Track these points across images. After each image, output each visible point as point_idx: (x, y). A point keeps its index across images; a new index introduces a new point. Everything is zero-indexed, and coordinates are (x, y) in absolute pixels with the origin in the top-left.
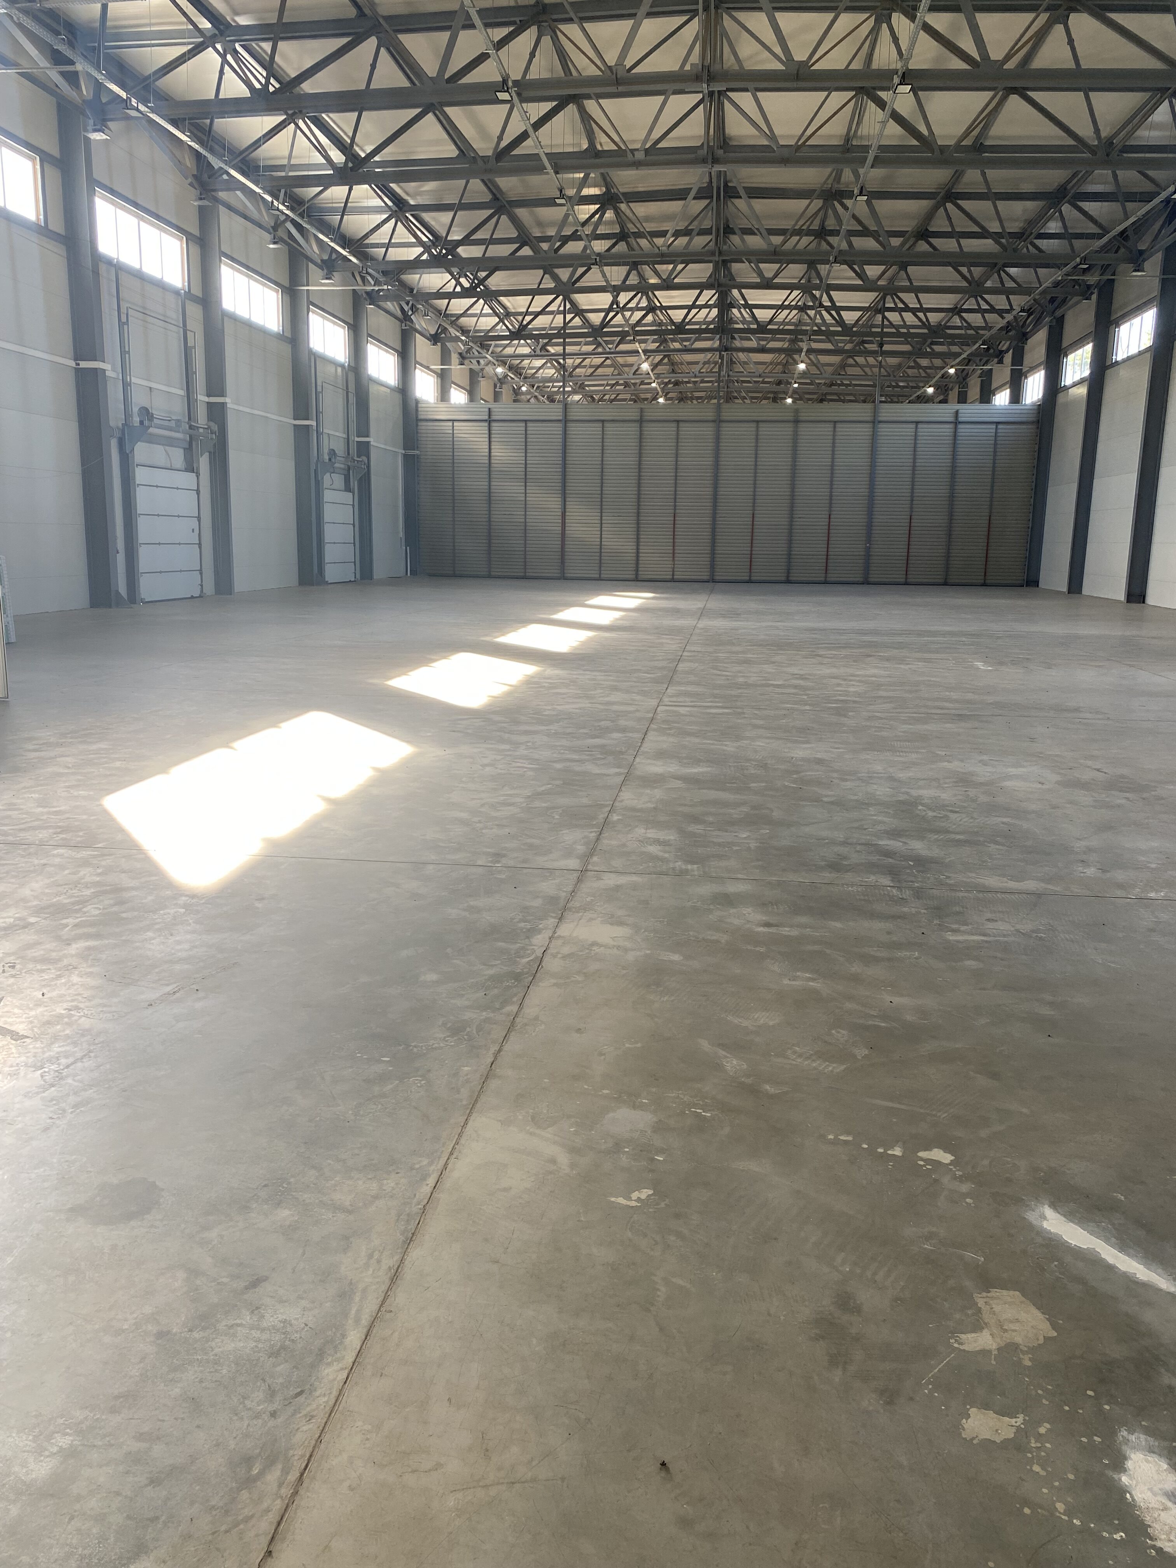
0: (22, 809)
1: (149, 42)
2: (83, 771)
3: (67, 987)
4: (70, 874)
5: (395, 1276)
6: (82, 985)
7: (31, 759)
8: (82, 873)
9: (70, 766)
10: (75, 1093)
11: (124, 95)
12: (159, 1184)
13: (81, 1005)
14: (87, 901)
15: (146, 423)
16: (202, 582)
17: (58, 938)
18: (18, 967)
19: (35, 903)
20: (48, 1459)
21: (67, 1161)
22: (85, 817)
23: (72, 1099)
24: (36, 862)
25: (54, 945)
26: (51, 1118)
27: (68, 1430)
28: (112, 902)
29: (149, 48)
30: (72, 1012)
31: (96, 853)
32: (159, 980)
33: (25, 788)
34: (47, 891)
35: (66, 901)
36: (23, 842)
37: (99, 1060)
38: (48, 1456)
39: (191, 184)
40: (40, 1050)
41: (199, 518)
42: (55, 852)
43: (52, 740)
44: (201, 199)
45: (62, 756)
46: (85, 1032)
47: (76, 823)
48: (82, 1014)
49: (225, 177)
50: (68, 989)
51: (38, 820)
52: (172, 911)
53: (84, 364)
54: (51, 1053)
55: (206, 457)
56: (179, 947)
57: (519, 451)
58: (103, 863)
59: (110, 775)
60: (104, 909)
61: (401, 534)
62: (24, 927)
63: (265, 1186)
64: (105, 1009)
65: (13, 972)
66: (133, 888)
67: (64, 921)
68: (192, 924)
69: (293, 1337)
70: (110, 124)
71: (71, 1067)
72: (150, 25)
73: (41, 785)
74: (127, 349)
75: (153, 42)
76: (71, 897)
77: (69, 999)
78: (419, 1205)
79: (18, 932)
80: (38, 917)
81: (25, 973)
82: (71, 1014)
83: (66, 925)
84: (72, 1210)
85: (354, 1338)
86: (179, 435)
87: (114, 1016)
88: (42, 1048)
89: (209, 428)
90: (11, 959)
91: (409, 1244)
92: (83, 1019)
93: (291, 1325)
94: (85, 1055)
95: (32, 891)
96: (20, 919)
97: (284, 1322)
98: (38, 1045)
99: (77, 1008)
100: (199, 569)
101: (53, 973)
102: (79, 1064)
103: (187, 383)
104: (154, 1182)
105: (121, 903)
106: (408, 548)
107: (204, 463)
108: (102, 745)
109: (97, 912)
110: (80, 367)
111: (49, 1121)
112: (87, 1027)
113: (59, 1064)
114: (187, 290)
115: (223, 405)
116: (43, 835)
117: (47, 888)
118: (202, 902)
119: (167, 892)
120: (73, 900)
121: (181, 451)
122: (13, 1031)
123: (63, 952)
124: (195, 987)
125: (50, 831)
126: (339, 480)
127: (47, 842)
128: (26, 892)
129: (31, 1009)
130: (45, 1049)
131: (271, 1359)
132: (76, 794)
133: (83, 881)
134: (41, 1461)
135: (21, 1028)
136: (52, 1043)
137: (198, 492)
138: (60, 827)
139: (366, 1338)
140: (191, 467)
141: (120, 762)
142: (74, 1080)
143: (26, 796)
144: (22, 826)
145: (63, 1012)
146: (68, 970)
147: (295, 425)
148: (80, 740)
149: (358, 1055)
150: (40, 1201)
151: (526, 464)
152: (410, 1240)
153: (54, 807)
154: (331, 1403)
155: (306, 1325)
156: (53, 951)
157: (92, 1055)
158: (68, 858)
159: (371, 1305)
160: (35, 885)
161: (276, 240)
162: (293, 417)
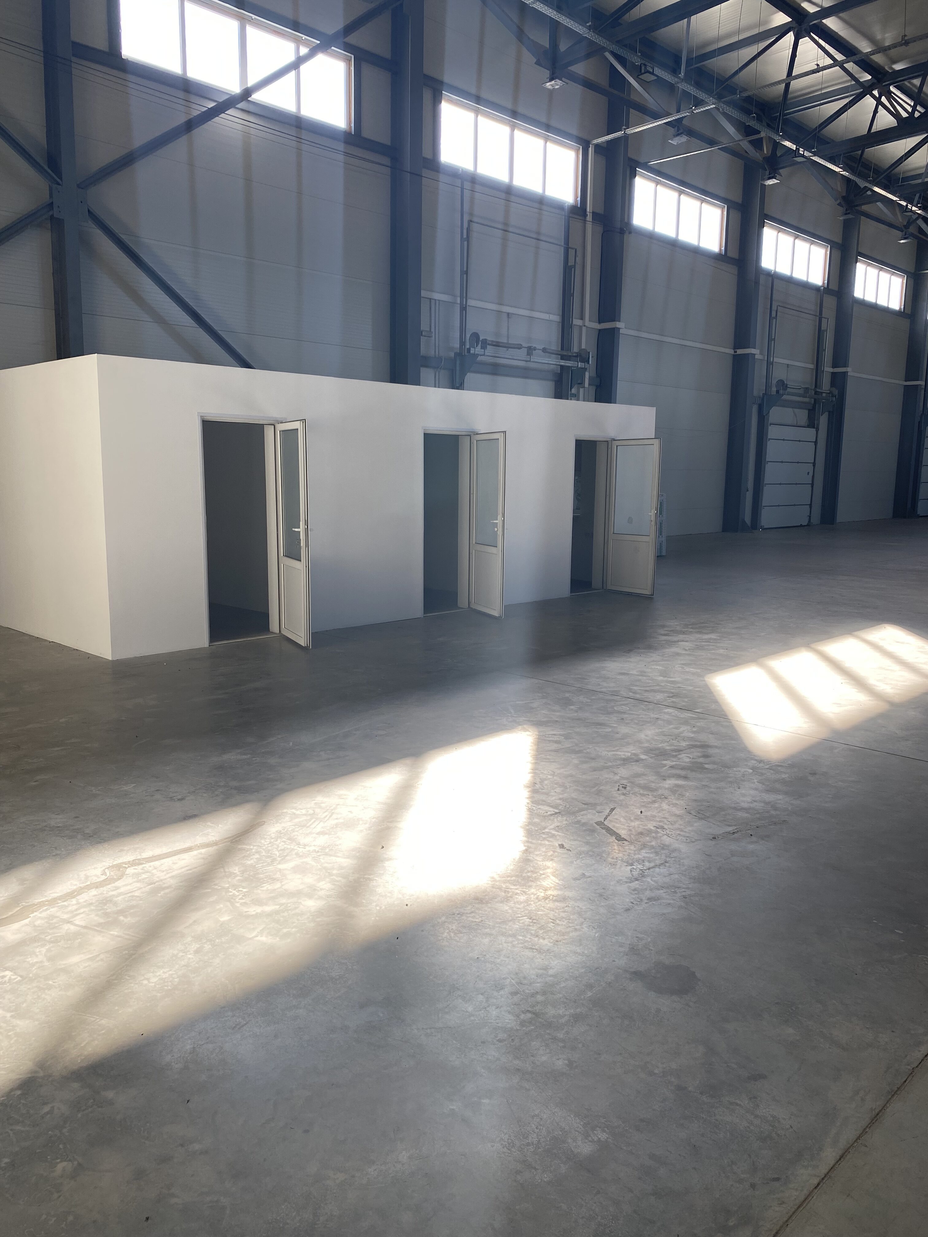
0: (649, 676)
1: (819, 102)
2: (696, 654)
3: (659, 810)
4: (674, 728)
5: (876, 1118)
6: (668, 812)
7: (661, 641)
8: (681, 729)
9: (687, 649)
10: (651, 890)
11: (794, 147)
12: (698, 975)
13: (666, 827)
14: (681, 751)
15: (781, 392)
16: (810, 514)
17: (658, 774)
18: (628, 788)
19: (646, 745)
20: (590, 1143)
21: (637, 937)
22: (691, 688)
23: (648, 893)
24: (652, 716)
25: (654, 778)
26: (632, 903)
27: (606, 1129)
28: (699, 754)
29: (819, 107)
30: (659, 830)
31: (694, 716)
32: (724, 821)
33: (653, 661)
34: (656, 738)
35: (668, 748)
36: (646, 700)
37: (671, 869)
38: (590, 1141)
39: (839, 204)
40: (633, 852)
41: (814, 464)
42: (666, 710)
43: (678, 628)
44: (846, 214)
45: (683, 641)
46: (664, 847)
47: (684, 692)
48: (665, 833)
49: (869, 193)
50: (659, 812)
51: (658, 685)
52: (743, 770)
53: (740, 352)
54: (639, 856)
55: (826, 415)
56: (742, 799)
58: (698, 724)
59: (714, 659)
60: (693, 758)
62: (637, 761)
63: (777, 1003)
64: (681, 833)
65: (625, 791)
66: (716, 747)
67: (665, 762)
68: (756, 783)
69: (779, 1132)
70: (781, 171)
71: (651, 870)
72: (821, 89)
73: (666, 660)
74: (773, 338)
75: (822, 102)
76: (671, 745)
77: (658, 820)
78: (908, 1065)
79: (633, 763)
80: (648, 756)
81: (632, 794)
82: (658, 831)
83: (665, 765)
84: (635, 973)
85: (830, 1155)
86: (807, 400)
87: (687, 839)
88: (635, 851)
89: (831, 393)
90: (625, 782)
91: (893, 1096)
92: (665, 837)
93: (779, 1122)
94: (662, 864)
95: (646, 736)
96: (635, 754)
97: (774, 1117)
98: (632, 847)
99: (663, 828)
100: (809, 503)
101: (651, 798)
102: (657, 870)
103: (818, 358)
104: (695, 972)
105: (706, 756)
107: (823, 420)
108: (713, 636)
109: (688, 760)
110: (737, 353)
111: (631, 904)
112: (667, 843)
113: (643, 865)
114: (826, 287)
115: (845, 374)
116: (659, 697)
117: (656, 736)
118: (767, 767)
119: (741, 755)
120: (673, 747)
121: (807, 412)
122: (618, 834)
123: (660, 785)
124: (750, 832)
125: (666, 695)
127: (662, 702)
128: (642, 736)
129: (632, 821)
130: (636, 852)
131: (758, 1141)
132: (687, 670)
133: (682, 735)
134: (586, 1143)
135: (623, 833)
136: (641, 849)
137: (816, 443)
138: (672, 693)
139: (840, 1159)
140: (812, 423)
141: (723, 650)
142: (652, 880)
143: (653, 667)
144: (648, 689)
145: (653, 828)
146: (660, 798)
147: (905, 386)
148: (697, 630)
149: (874, 921)
150: (616, 960)
152: (894, 1093)
153: (671, 678)
154: (802, 1198)
155: (792, 1127)
156: (653, 782)
157: (667, 864)
158: (674, 716)
159: (849, 1134)
160: (649, 733)
161: (906, 236)
162: (904, 380)
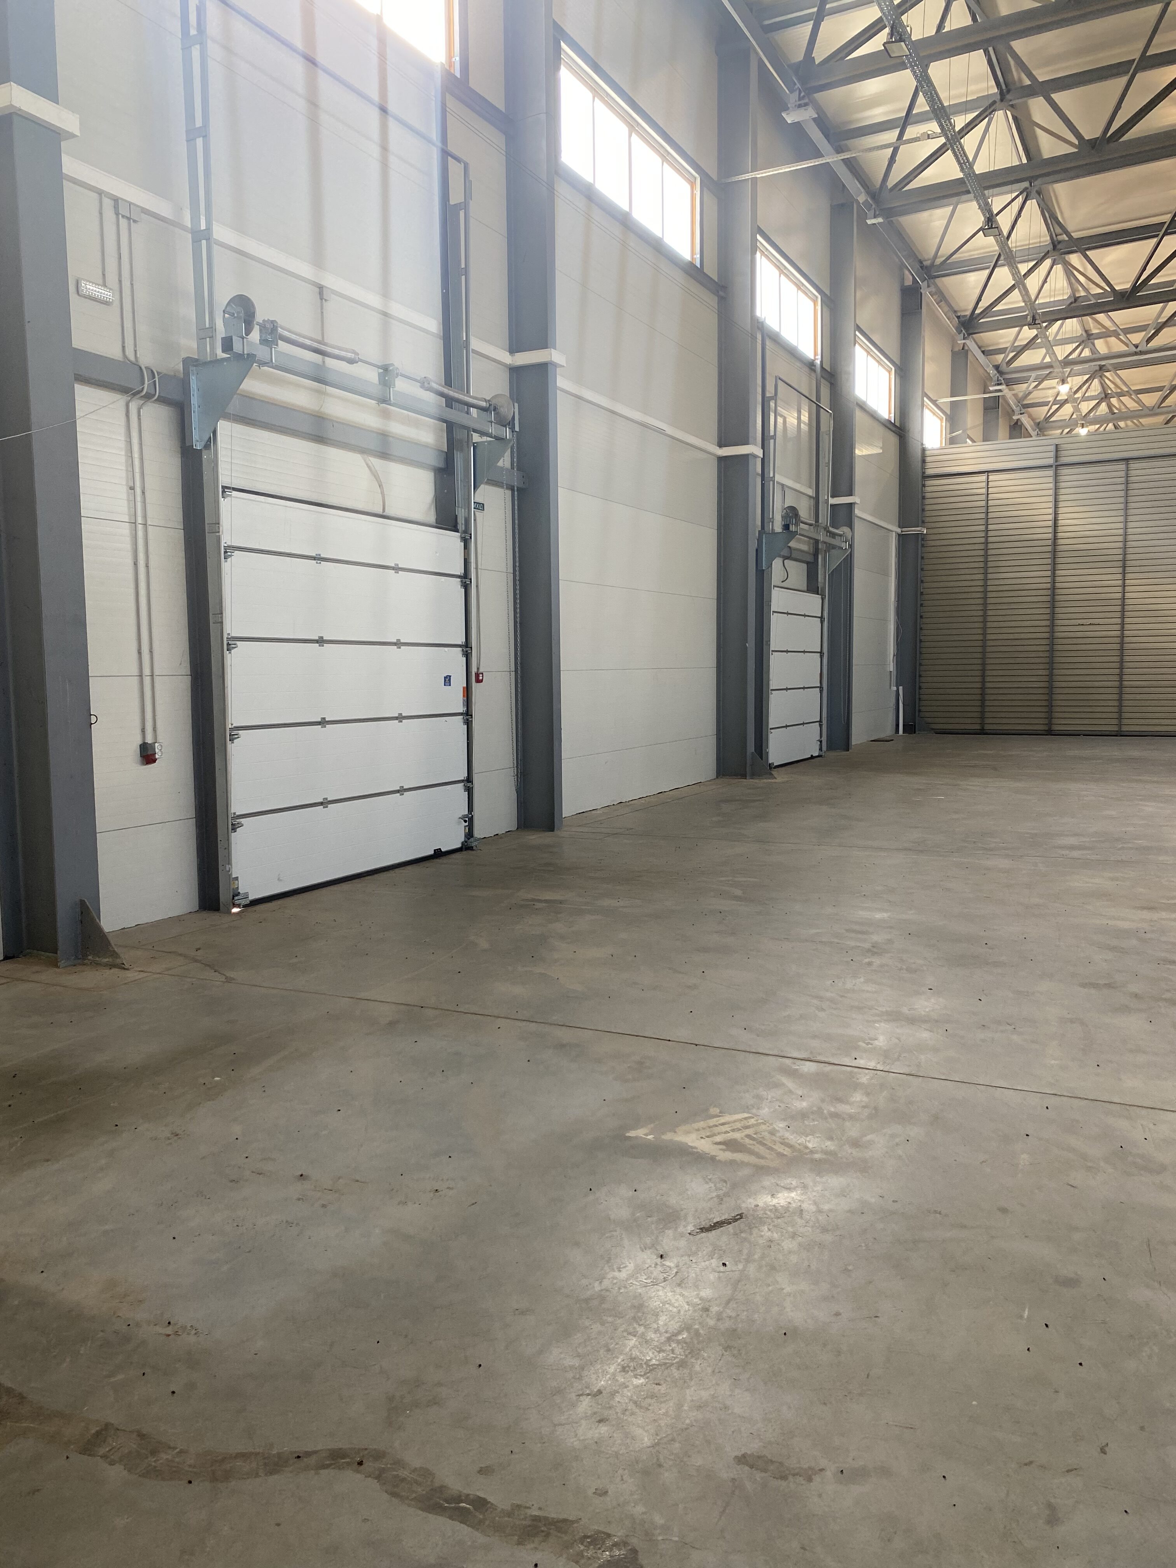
55: (496, 496)
57: (1113, 513)
61: (891, 667)
86: (422, 438)
100: (463, 775)
106: (901, 688)
115: (548, 375)
126: (797, 572)
137: (467, 582)
140: (449, 518)
147: (719, 454)
151: (1125, 536)
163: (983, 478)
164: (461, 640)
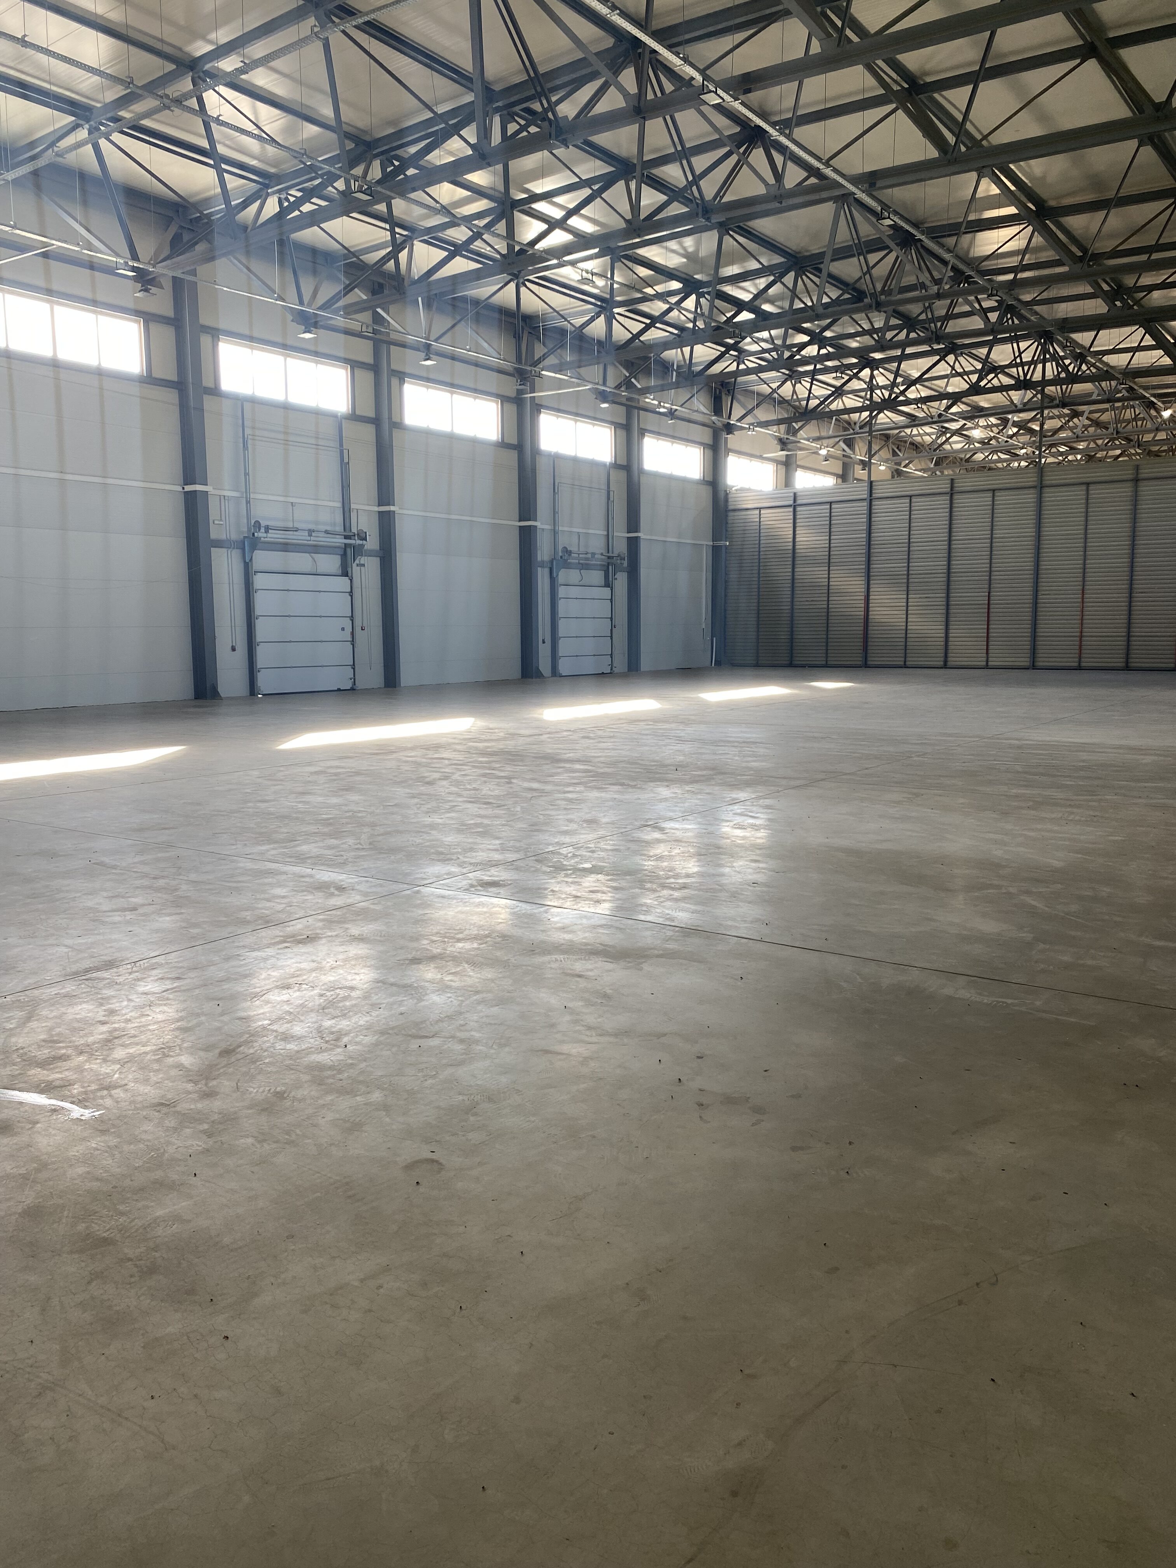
15: (257, 534)
16: (355, 676)
41: (352, 618)
57: (823, 534)
61: (704, 625)
74: (247, 471)
100: (350, 664)
106: (714, 639)
110: (185, 490)
114: (351, 413)
126: (595, 576)
137: (351, 594)
140: (345, 572)
151: (830, 548)
162: (518, 519)
163: (757, 512)
164: (350, 615)
